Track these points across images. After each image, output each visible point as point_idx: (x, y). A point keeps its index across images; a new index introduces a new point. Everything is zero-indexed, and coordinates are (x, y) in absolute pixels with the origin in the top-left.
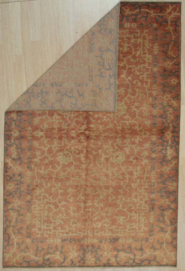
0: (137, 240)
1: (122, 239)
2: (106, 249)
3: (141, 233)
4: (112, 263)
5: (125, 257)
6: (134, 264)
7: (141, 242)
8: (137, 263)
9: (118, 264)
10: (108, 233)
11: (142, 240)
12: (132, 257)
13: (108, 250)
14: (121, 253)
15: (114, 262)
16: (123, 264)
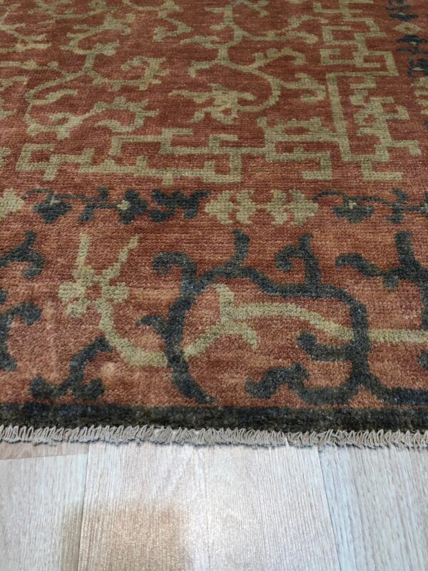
0: (352, 205)
1: (233, 200)
2: (89, 261)
3: (377, 166)
4: (125, 385)
5: (261, 325)
6: (363, 401)
7: (396, 221)
8: (401, 395)
9: (188, 388)
10: (119, 161)
11: (396, 211)
12: (330, 328)
13: (100, 269)
14: (224, 292)
15: (150, 370)
16: (245, 400)
